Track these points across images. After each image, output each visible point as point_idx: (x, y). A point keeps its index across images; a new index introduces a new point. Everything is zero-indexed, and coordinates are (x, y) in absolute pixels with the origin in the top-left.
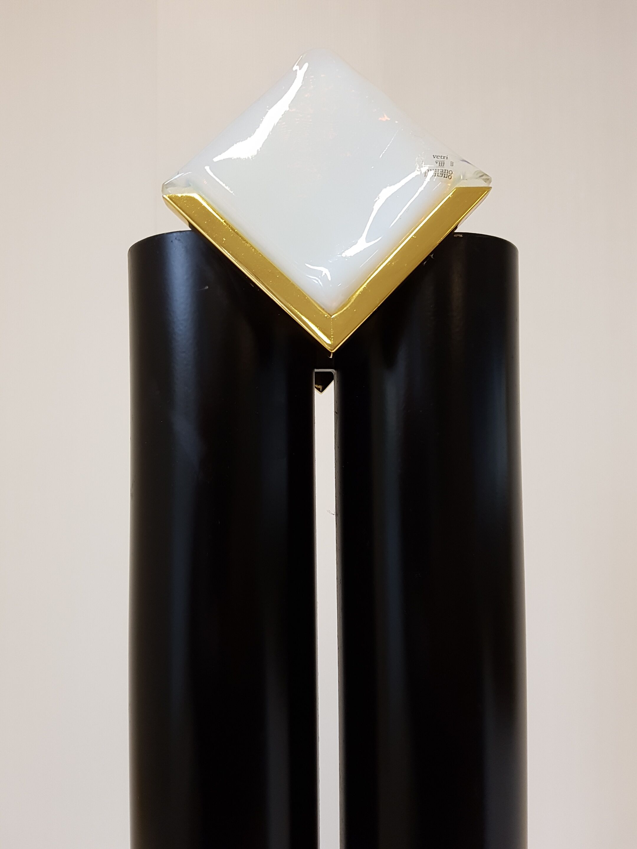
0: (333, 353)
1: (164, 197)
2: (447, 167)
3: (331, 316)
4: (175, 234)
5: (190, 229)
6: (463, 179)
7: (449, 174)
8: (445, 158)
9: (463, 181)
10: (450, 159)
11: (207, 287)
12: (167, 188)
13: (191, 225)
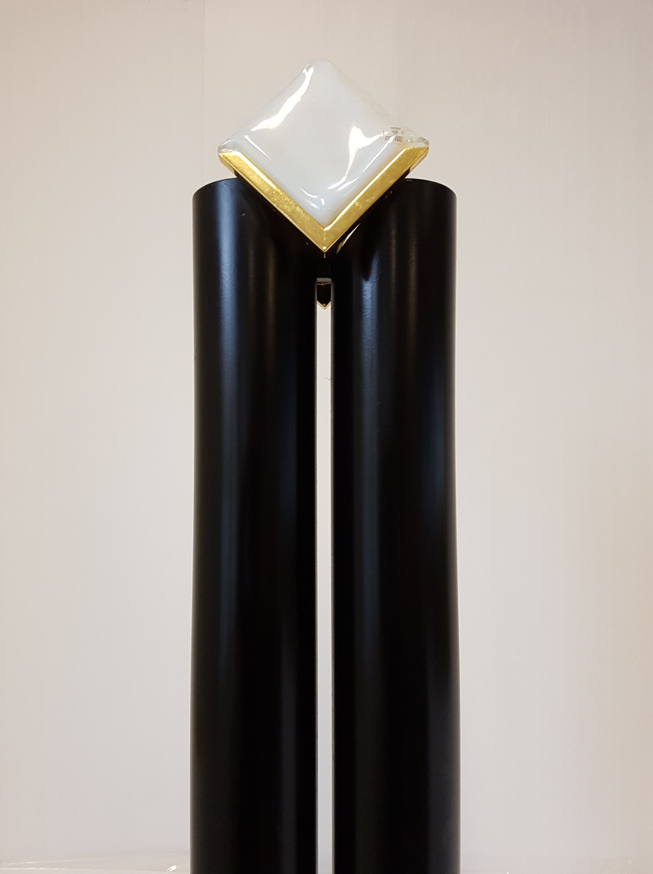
0: (326, 252)
1: (219, 156)
2: (399, 134)
3: (324, 228)
4: (224, 181)
5: (235, 177)
6: (411, 142)
7: (400, 139)
8: (399, 129)
9: (411, 144)
10: (402, 130)
11: (244, 214)
12: (221, 149)
13: (236, 173)
